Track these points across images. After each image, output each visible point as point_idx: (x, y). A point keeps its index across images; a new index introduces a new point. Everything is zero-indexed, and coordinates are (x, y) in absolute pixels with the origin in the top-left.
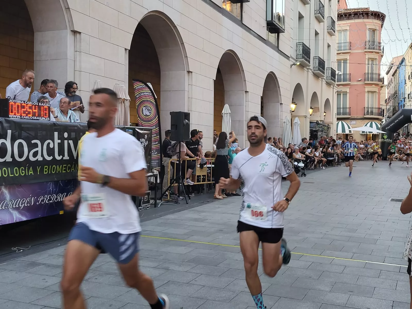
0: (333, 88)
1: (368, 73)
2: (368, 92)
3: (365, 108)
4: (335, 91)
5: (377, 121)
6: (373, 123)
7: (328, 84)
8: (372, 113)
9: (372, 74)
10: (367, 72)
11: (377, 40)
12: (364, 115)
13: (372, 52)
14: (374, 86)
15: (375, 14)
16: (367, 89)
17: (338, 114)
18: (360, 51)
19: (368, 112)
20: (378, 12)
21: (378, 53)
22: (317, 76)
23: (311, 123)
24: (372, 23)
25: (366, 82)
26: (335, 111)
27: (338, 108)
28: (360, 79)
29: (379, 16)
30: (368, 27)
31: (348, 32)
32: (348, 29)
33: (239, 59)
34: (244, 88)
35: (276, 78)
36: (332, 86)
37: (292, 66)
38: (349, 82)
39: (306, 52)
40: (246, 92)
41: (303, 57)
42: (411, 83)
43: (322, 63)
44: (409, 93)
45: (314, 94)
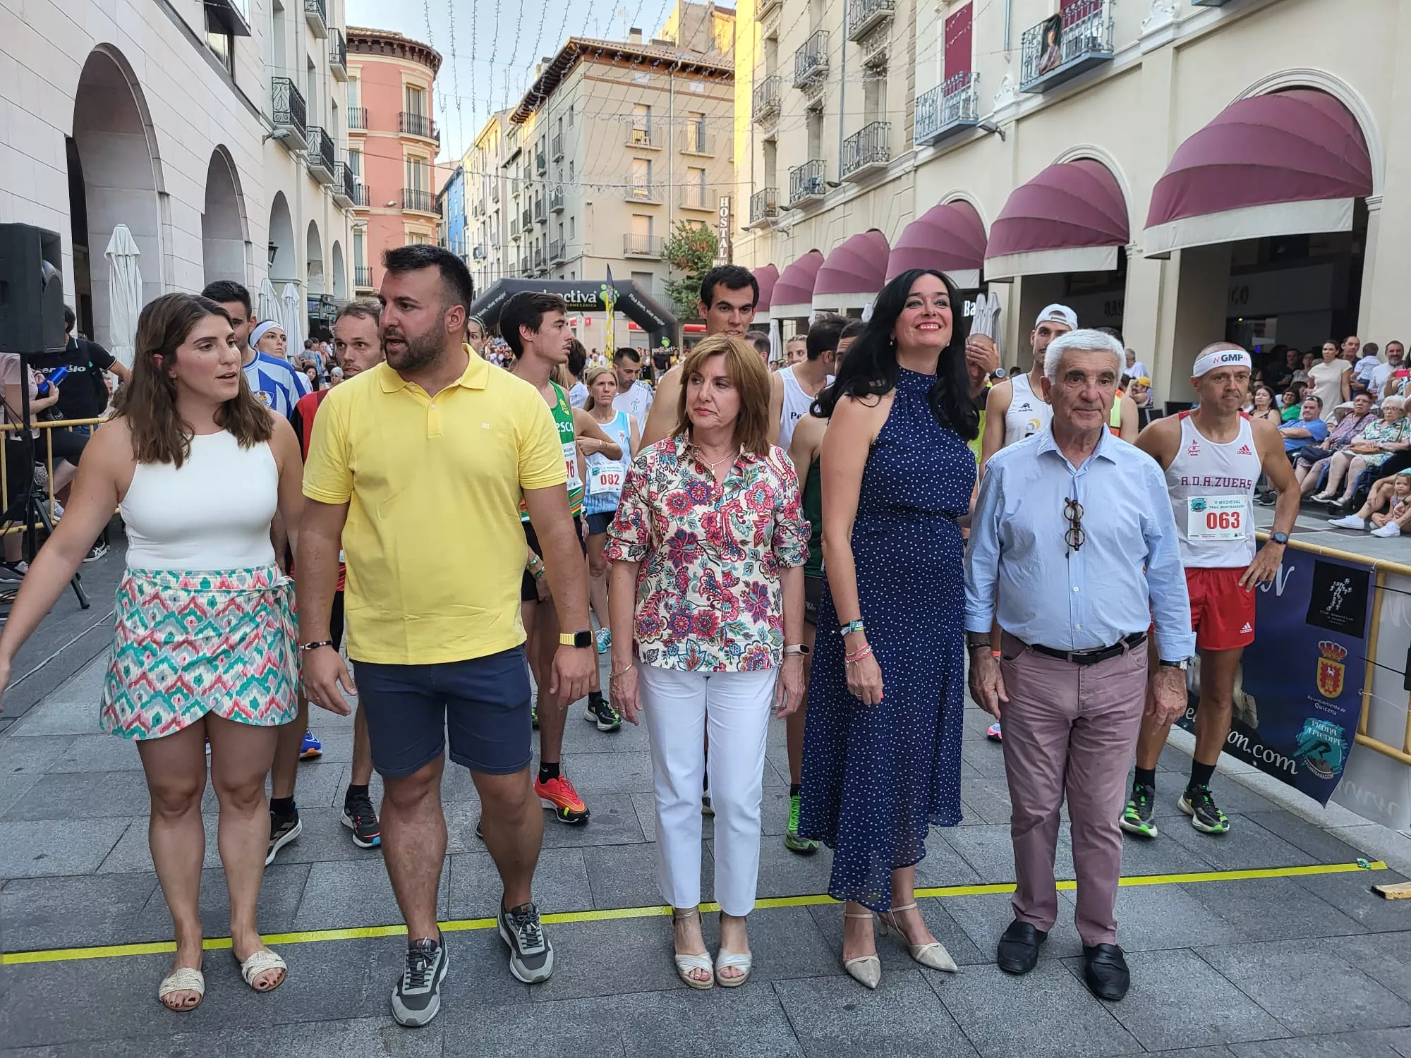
0: (346, 217)
1: (410, 191)
2: (412, 234)
4: (350, 224)
7: (338, 204)
9: (418, 192)
10: (406, 187)
11: (425, 113)
14: (422, 220)
15: (421, 51)
16: (409, 227)
17: (358, 282)
18: (390, 135)
20: (427, 47)
21: (430, 145)
22: (316, 179)
23: (309, 300)
24: (413, 70)
25: (406, 211)
26: (352, 276)
27: (359, 269)
28: (391, 203)
29: (428, 57)
30: (405, 79)
31: (359, 83)
32: (359, 76)
33: (136, 84)
34: (156, 180)
35: (233, 167)
36: (343, 211)
37: (265, 139)
38: (367, 208)
39: (297, 109)
40: (163, 194)
41: (292, 121)
42: (479, 224)
43: (327, 148)
44: (476, 246)
45: (313, 225)
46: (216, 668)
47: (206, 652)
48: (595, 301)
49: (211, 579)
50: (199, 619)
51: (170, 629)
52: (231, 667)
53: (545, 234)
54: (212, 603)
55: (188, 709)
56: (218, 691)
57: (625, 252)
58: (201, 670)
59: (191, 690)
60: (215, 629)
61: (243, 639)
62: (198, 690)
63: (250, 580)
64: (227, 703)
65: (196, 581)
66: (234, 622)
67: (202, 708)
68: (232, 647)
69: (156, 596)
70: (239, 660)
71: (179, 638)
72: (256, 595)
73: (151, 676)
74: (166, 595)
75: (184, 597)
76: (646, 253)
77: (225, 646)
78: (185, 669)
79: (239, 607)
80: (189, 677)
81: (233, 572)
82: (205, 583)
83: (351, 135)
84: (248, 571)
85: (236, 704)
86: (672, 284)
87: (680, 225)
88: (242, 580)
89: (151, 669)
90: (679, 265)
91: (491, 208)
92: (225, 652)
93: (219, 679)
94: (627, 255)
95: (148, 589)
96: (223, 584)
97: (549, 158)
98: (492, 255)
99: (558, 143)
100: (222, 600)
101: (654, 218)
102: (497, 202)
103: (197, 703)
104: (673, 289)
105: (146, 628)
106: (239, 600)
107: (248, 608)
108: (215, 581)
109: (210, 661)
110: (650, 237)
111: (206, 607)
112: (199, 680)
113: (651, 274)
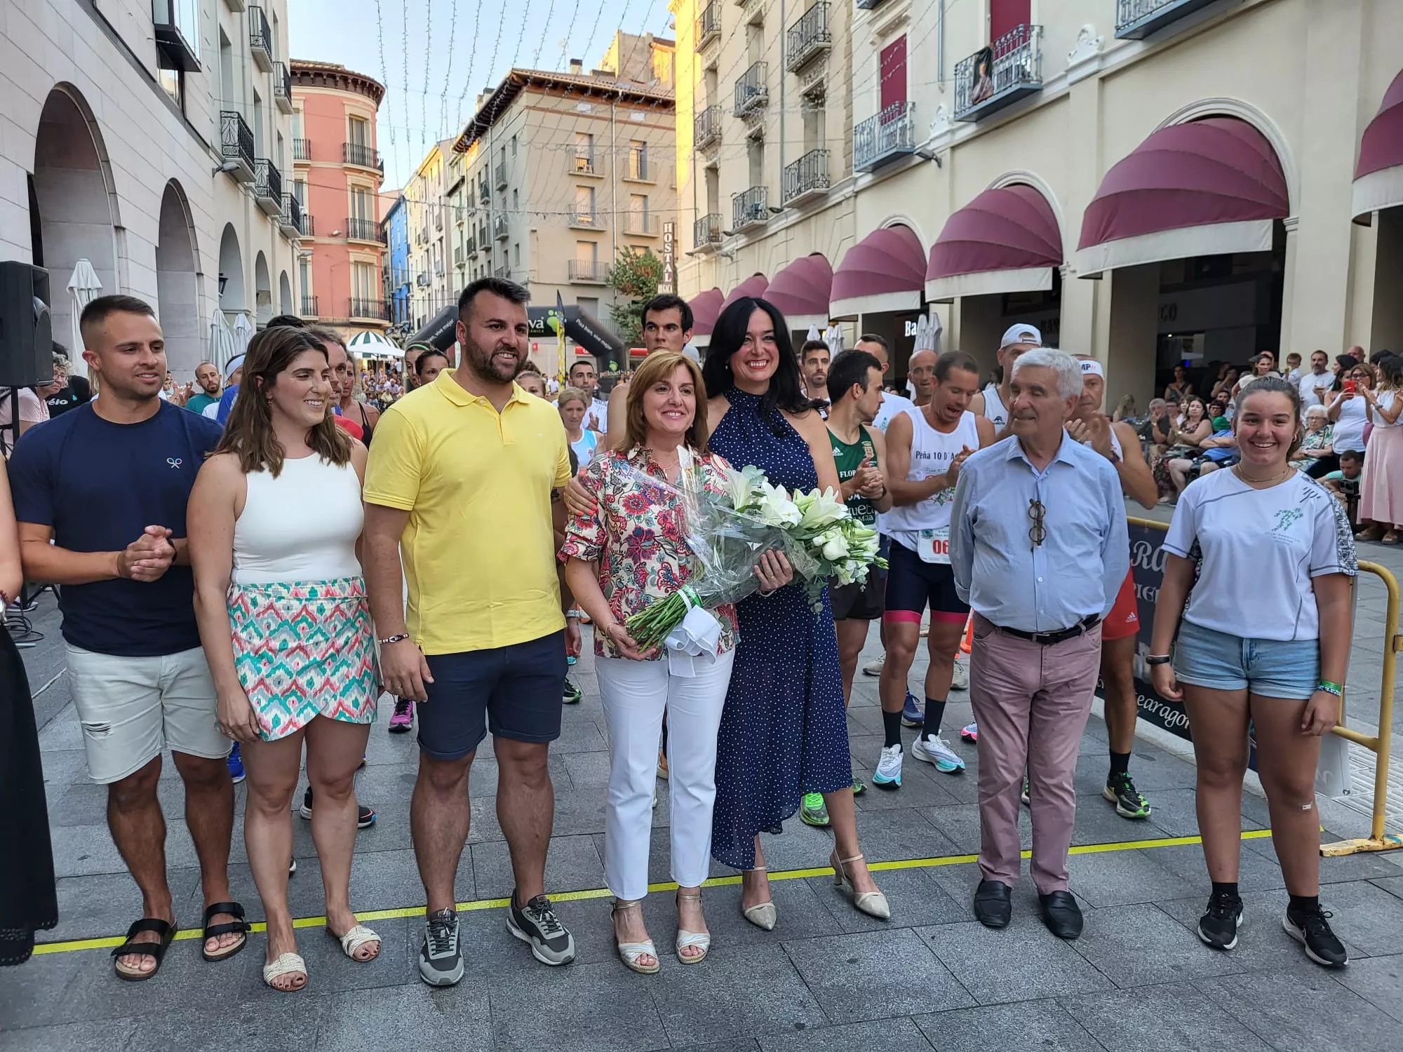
0: (292, 247)
1: (354, 219)
2: (356, 263)
3: (350, 300)
4: (297, 253)
5: (378, 331)
6: (371, 334)
7: (284, 234)
8: (366, 313)
9: (362, 221)
10: (350, 216)
11: (368, 143)
12: (351, 316)
13: (362, 171)
14: (367, 250)
15: (363, 83)
16: (354, 256)
18: (333, 165)
19: (357, 309)
20: (369, 79)
21: (374, 175)
22: (263, 210)
24: (356, 102)
25: (351, 240)
26: (299, 305)
27: (305, 298)
28: (336, 232)
29: (373, 90)
30: (348, 110)
31: (301, 115)
32: (301, 107)
33: (93, 121)
34: (112, 214)
35: (185, 200)
36: (290, 241)
37: (214, 172)
38: (311, 238)
39: (246, 142)
40: (119, 229)
41: (241, 154)
42: (422, 253)
43: (275, 179)
44: (420, 273)
45: (261, 255)
46: (324, 671)
47: (316, 656)
48: (542, 327)
49: (318, 588)
50: (310, 626)
51: (284, 636)
52: (337, 669)
53: (489, 262)
54: (321, 610)
55: (301, 711)
56: (327, 692)
57: (570, 277)
58: (312, 674)
59: (304, 693)
60: (323, 634)
61: (346, 643)
62: (310, 692)
63: (349, 590)
64: (333, 704)
65: (305, 591)
66: (339, 627)
67: (314, 709)
68: (338, 651)
69: (271, 607)
70: (344, 662)
71: (292, 644)
72: (355, 602)
73: (268, 681)
74: (279, 605)
75: (296, 606)
76: (590, 279)
77: (332, 651)
78: (300, 673)
79: (343, 613)
80: (302, 681)
81: (335, 581)
82: (313, 592)
83: (296, 166)
84: (346, 580)
85: (340, 704)
86: (617, 309)
87: (623, 251)
88: (343, 589)
89: (268, 676)
90: (624, 290)
91: (434, 236)
92: (332, 656)
93: (327, 682)
94: (572, 281)
95: (262, 602)
96: (328, 592)
97: (493, 187)
98: (436, 283)
99: (501, 172)
100: (329, 607)
101: (598, 245)
102: (440, 230)
103: (309, 704)
104: (618, 313)
105: (261, 637)
106: (343, 606)
107: (349, 614)
108: (321, 590)
109: (319, 665)
110: (595, 262)
111: (315, 614)
112: (310, 683)
113: (596, 299)
